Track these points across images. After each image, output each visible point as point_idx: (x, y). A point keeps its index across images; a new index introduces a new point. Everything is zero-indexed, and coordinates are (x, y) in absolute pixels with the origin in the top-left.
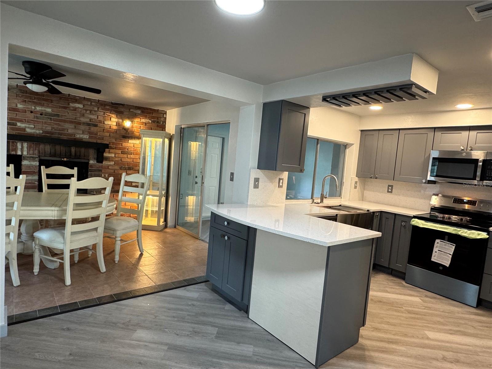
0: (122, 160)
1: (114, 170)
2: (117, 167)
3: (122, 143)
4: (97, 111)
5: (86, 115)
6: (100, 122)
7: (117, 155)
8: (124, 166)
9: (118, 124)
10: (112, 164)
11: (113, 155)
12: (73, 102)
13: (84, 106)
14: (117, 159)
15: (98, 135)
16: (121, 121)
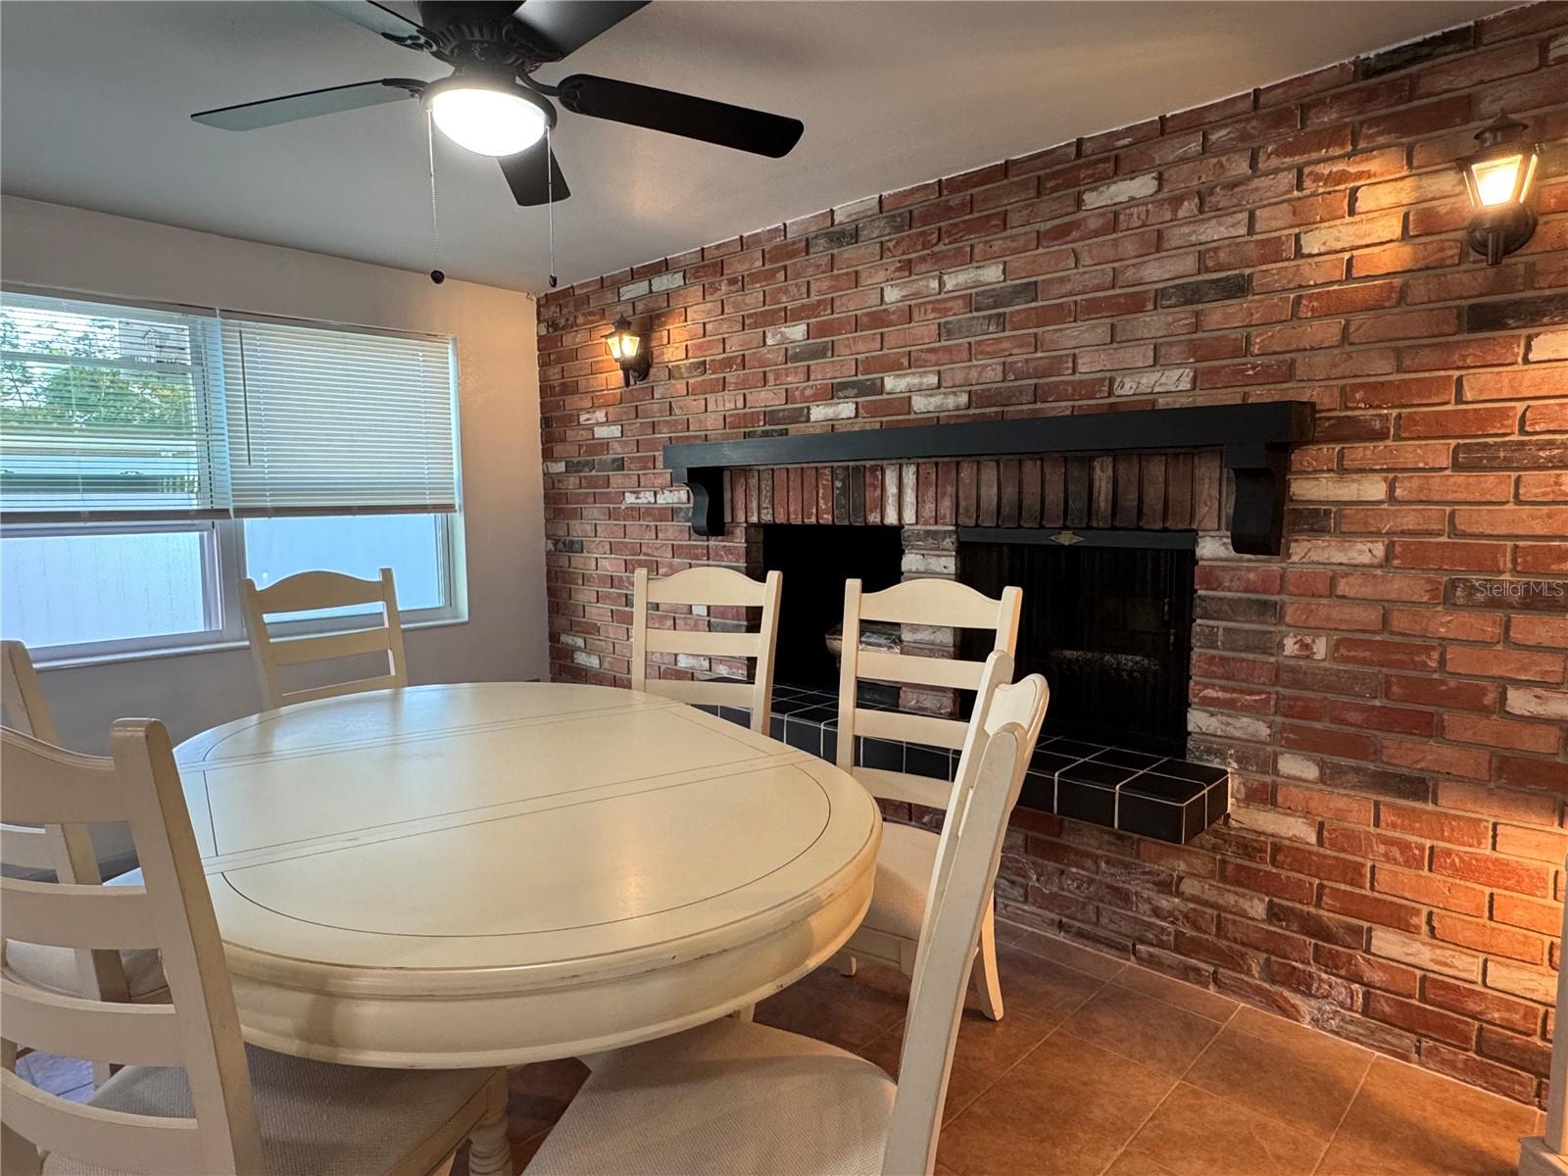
1: (1387, 609)
2: (1404, 585)
3: (1460, 379)
4: (1249, 179)
5: (1177, 235)
6: (1272, 251)
7: (1415, 483)
9: (1421, 224)
10: (1366, 559)
11: (1374, 489)
13: (1160, 179)
14: (1409, 520)
16: (1446, 182)
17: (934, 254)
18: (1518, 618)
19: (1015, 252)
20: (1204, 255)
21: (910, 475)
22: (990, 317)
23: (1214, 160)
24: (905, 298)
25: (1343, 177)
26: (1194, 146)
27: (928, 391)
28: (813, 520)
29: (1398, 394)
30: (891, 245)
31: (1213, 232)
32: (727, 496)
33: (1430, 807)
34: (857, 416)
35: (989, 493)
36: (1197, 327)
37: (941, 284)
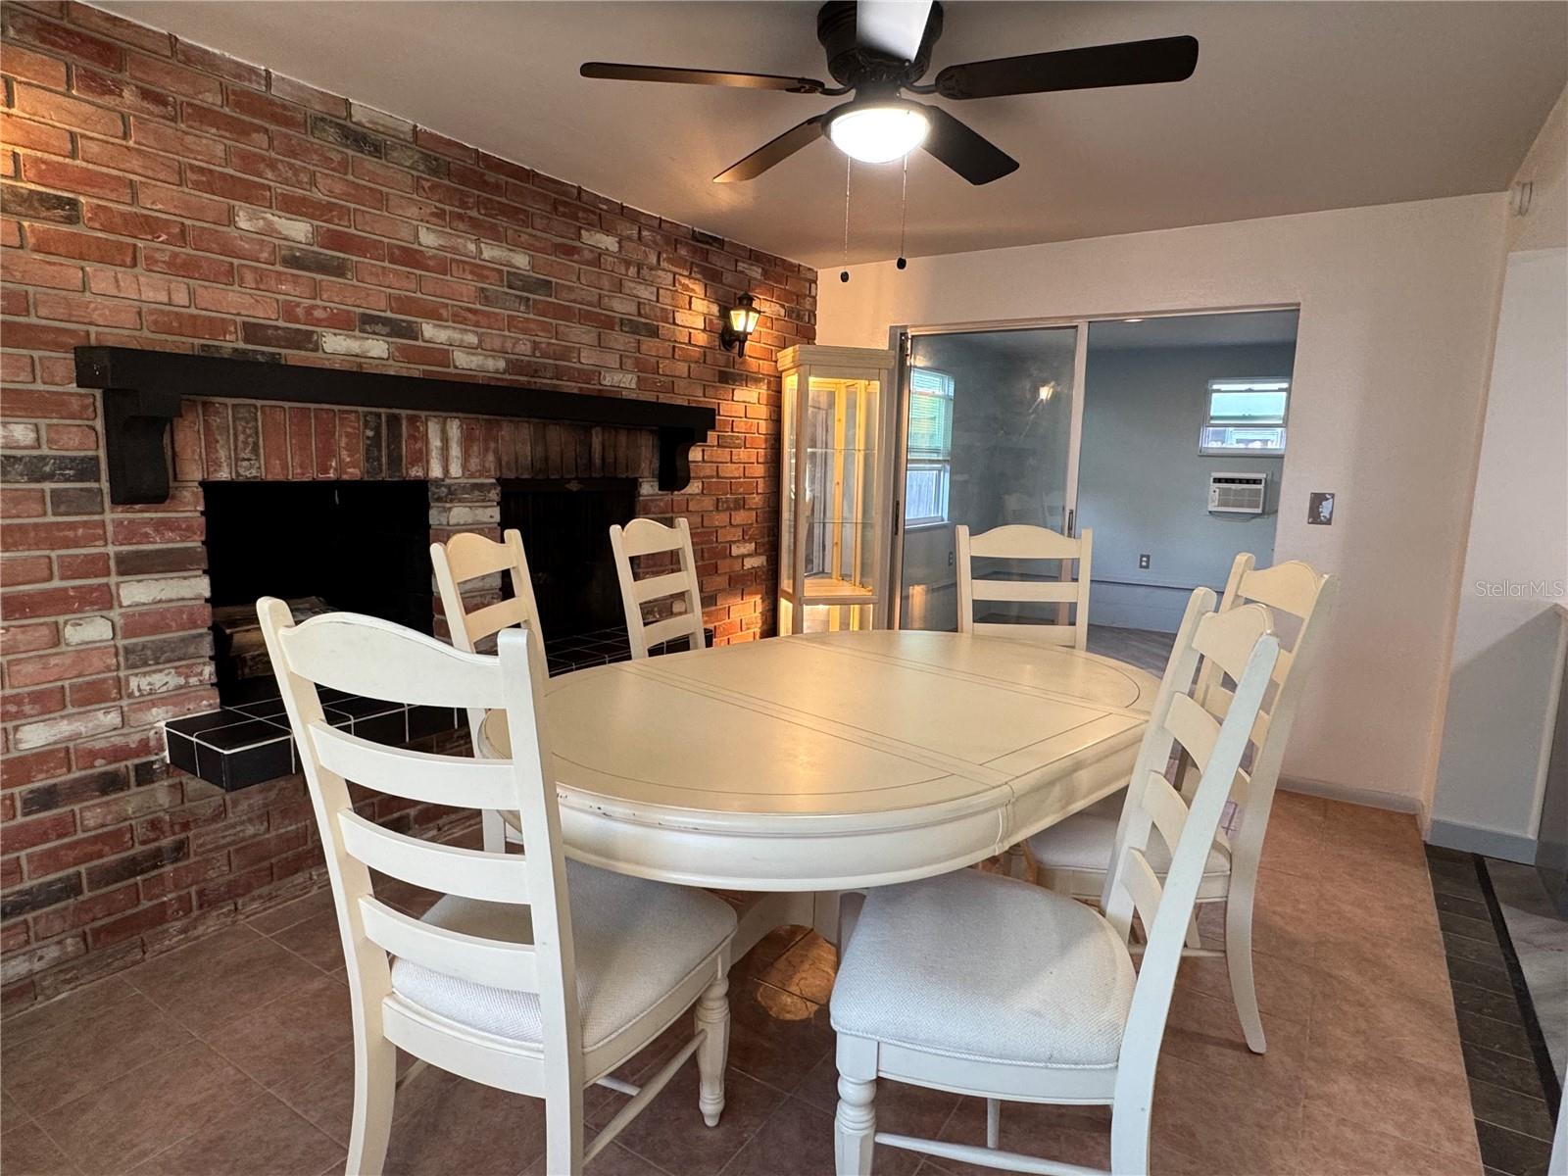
0: (720, 472)
3: (719, 405)
4: (657, 269)
5: (628, 285)
8: (723, 498)
12: (591, 226)
13: (619, 243)
15: (661, 372)
17: (471, 220)
18: (733, 514)
19: (536, 250)
20: (640, 305)
22: (520, 297)
23: (643, 248)
24: (441, 248)
25: (687, 287)
26: (635, 233)
27: (470, 349)
31: (645, 293)
33: (714, 608)
34: (390, 356)
35: (525, 450)
36: (638, 350)
37: (479, 250)
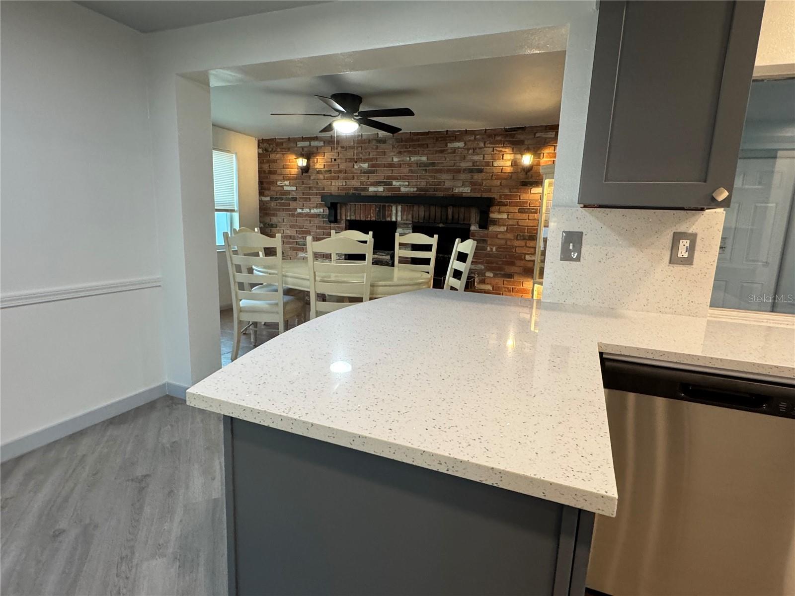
0: (519, 224)
1: (506, 240)
2: (510, 236)
3: (520, 195)
4: (483, 148)
5: (468, 157)
6: (487, 164)
7: (512, 215)
8: (521, 234)
9: (515, 164)
10: (503, 230)
11: (505, 216)
12: (452, 141)
13: (465, 143)
14: (511, 222)
15: (484, 185)
16: (518, 156)
17: (408, 151)
18: (528, 242)
19: (430, 154)
20: (474, 162)
21: (400, 208)
22: (423, 169)
23: (476, 142)
24: (399, 161)
25: (501, 151)
26: (473, 138)
27: (405, 186)
28: (369, 219)
29: (509, 197)
30: (396, 146)
31: (476, 158)
32: (339, 211)
33: (513, 280)
34: (384, 191)
35: (422, 214)
36: (472, 178)
37: (410, 159)
